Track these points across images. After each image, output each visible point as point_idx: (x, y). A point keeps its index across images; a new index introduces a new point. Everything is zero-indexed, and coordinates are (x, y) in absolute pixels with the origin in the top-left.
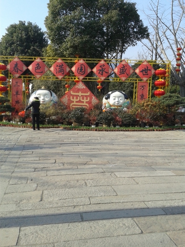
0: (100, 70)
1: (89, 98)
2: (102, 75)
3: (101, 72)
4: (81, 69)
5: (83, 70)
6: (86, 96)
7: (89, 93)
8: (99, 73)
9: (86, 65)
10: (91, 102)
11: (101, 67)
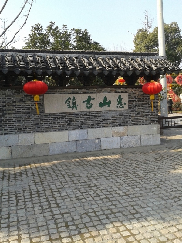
0: (179, 80)
1: (173, 97)
2: (180, 82)
3: (179, 81)
4: (168, 80)
5: (169, 80)
6: (171, 95)
7: (173, 93)
8: (178, 81)
9: (171, 77)
10: (175, 99)
11: (179, 78)
